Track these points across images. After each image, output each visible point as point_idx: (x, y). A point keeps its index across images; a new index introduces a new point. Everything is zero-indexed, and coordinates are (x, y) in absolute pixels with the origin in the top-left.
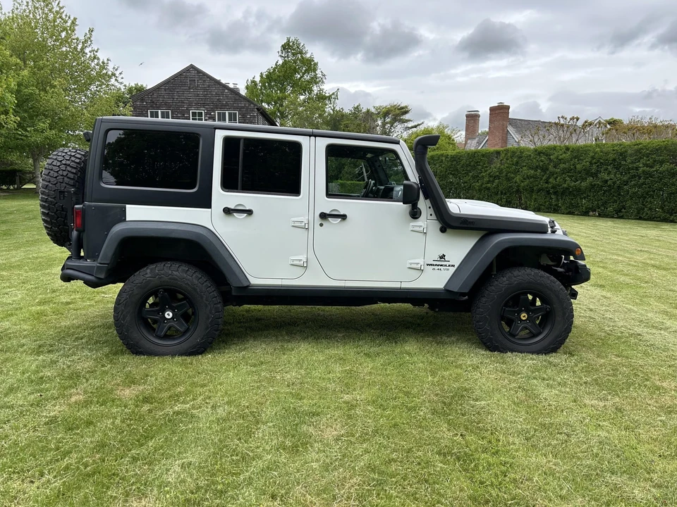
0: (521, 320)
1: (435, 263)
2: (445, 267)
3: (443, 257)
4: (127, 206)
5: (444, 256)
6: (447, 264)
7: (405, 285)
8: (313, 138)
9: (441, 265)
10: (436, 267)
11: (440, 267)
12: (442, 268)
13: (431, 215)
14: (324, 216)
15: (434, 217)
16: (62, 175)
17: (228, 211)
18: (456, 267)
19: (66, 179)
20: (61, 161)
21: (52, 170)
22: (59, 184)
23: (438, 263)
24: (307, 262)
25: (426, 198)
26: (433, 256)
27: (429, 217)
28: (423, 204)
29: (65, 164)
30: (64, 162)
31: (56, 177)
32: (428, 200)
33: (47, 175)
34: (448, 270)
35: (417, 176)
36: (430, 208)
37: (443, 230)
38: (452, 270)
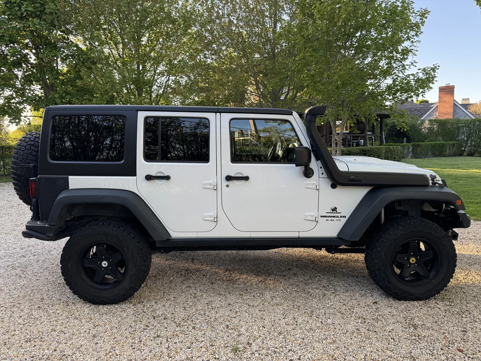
0: (410, 264)
1: (328, 215)
2: (337, 218)
3: (334, 209)
4: (70, 177)
5: (336, 208)
6: (339, 215)
7: (302, 235)
8: (218, 114)
9: (334, 217)
10: (329, 219)
11: (332, 218)
12: (334, 219)
13: (322, 174)
14: (229, 178)
15: (325, 175)
16: (27, 153)
17: (149, 178)
18: (347, 217)
19: (30, 156)
20: (27, 142)
21: (20, 149)
22: (24, 160)
23: (331, 215)
24: (217, 217)
25: (317, 159)
26: (326, 209)
27: (321, 176)
28: (314, 164)
29: (30, 145)
30: (29, 143)
31: (22, 155)
32: (319, 161)
33: (16, 154)
34: (340, 220)
35: (309, 141)
36: (321, 168)
37: (334, 186)
38: (344, 220)
